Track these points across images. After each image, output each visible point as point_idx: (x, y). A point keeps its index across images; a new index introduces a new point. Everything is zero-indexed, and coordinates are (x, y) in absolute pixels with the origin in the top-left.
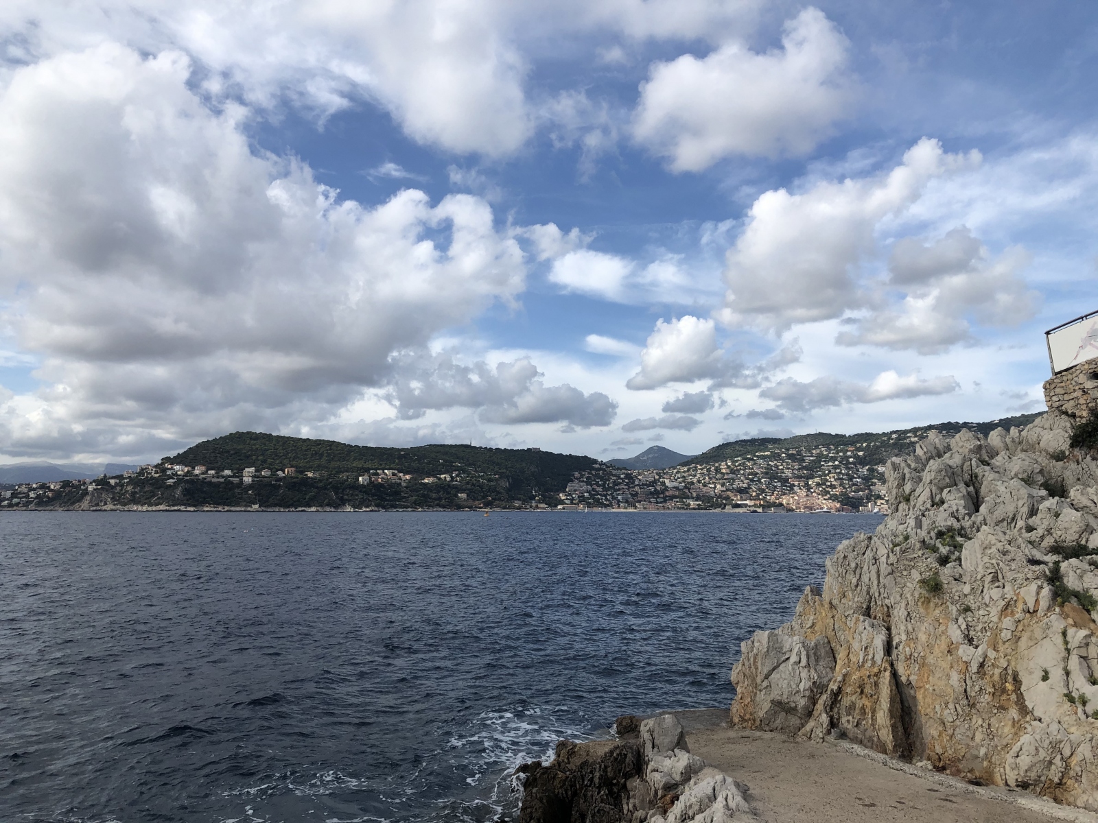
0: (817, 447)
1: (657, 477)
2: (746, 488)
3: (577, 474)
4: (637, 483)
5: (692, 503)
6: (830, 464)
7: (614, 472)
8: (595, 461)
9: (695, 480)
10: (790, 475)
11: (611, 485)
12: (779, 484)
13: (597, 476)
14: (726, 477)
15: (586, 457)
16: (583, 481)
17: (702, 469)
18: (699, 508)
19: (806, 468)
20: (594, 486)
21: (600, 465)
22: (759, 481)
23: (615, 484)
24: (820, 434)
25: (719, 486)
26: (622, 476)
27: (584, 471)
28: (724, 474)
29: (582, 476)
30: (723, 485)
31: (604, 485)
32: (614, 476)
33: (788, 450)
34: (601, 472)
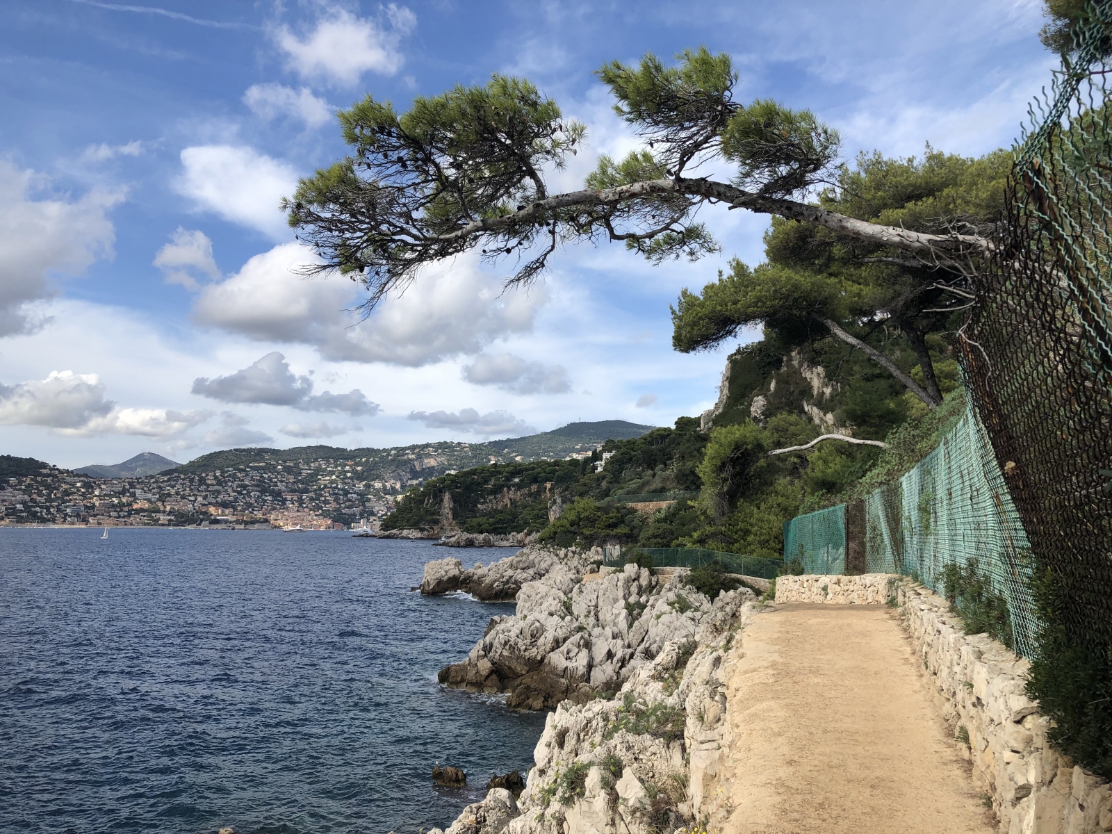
0: (316, 460)
1: (128, 487)
2: (231, 502)
3: (13, 480)
4: (97, 493)
5: (163, 518)
6: (328, 478)
7: (69, 479)
8: (44, 465)
9: (173, 492)
10: (284, 488)
11: (58, 495)
12: (270, 498)
13: (43, 484)
14: (211, 488)
15: (31, 459)
16: (20, 489)
17: (183, 479)
18: (170, 523)
19: (301, 482)
20: (34, 496)
21: (51, 469)
22: (248, 494)
23: (66, 493)
24: (321, 447)
25: (200, 499)
26: (79, 485)
27: (26, 476)
28: (208, 485)
29: (20, 483)
30: (205, 498)
31: (49, 495)
32: (67, 483)
33: (285, 462)
34: (49, 480)
